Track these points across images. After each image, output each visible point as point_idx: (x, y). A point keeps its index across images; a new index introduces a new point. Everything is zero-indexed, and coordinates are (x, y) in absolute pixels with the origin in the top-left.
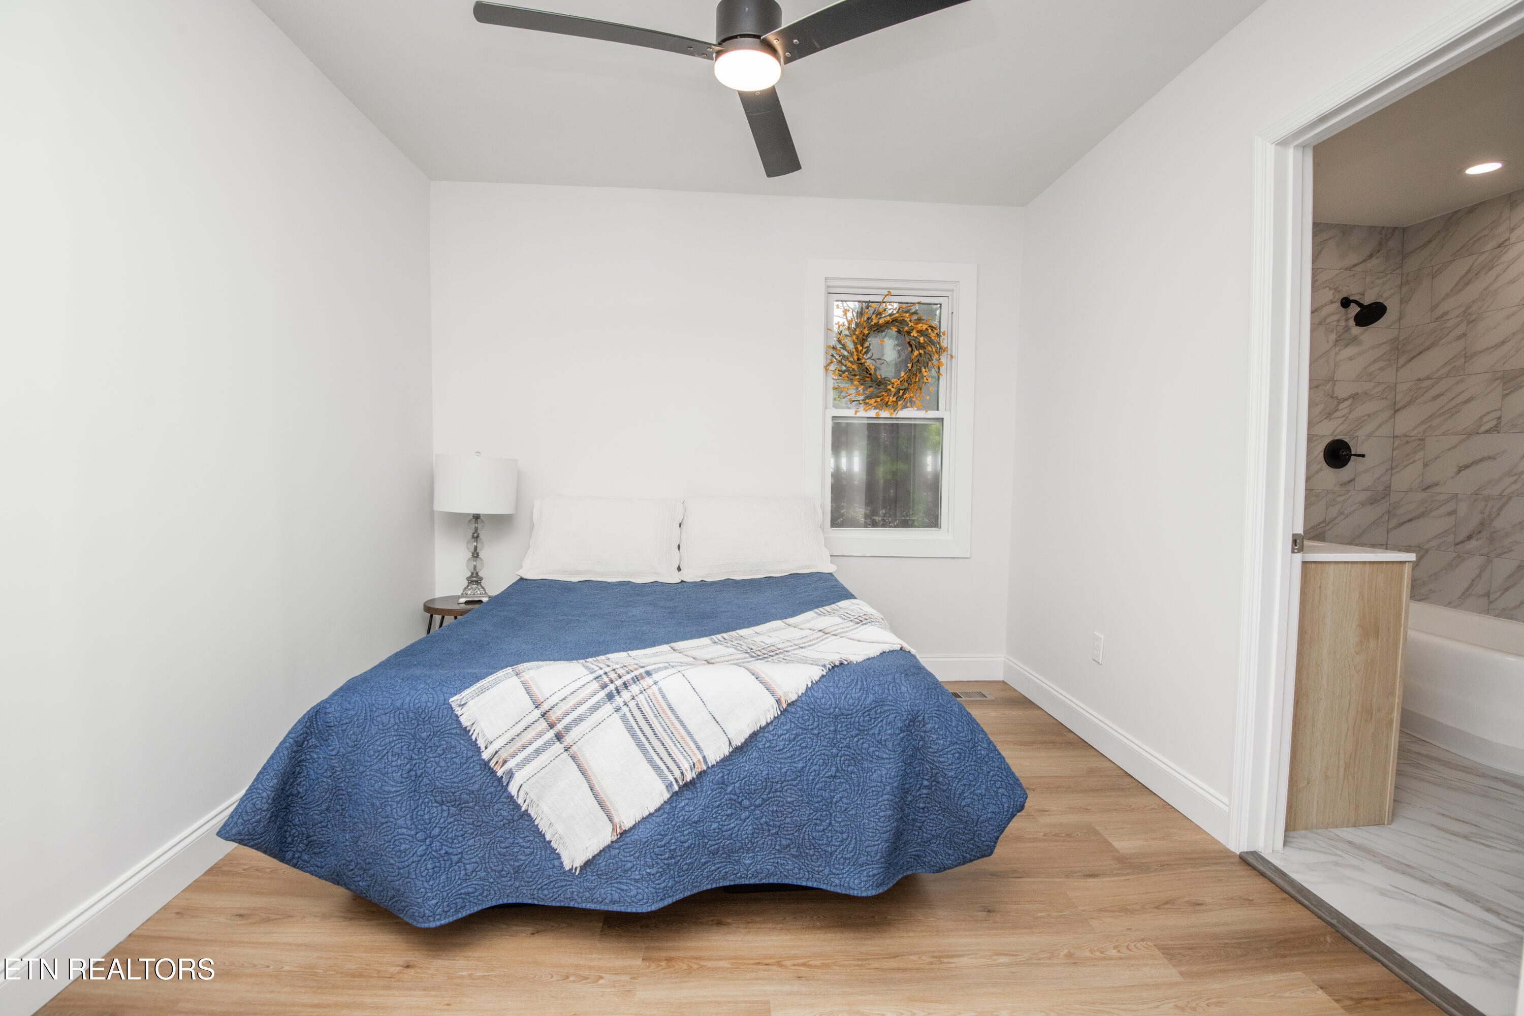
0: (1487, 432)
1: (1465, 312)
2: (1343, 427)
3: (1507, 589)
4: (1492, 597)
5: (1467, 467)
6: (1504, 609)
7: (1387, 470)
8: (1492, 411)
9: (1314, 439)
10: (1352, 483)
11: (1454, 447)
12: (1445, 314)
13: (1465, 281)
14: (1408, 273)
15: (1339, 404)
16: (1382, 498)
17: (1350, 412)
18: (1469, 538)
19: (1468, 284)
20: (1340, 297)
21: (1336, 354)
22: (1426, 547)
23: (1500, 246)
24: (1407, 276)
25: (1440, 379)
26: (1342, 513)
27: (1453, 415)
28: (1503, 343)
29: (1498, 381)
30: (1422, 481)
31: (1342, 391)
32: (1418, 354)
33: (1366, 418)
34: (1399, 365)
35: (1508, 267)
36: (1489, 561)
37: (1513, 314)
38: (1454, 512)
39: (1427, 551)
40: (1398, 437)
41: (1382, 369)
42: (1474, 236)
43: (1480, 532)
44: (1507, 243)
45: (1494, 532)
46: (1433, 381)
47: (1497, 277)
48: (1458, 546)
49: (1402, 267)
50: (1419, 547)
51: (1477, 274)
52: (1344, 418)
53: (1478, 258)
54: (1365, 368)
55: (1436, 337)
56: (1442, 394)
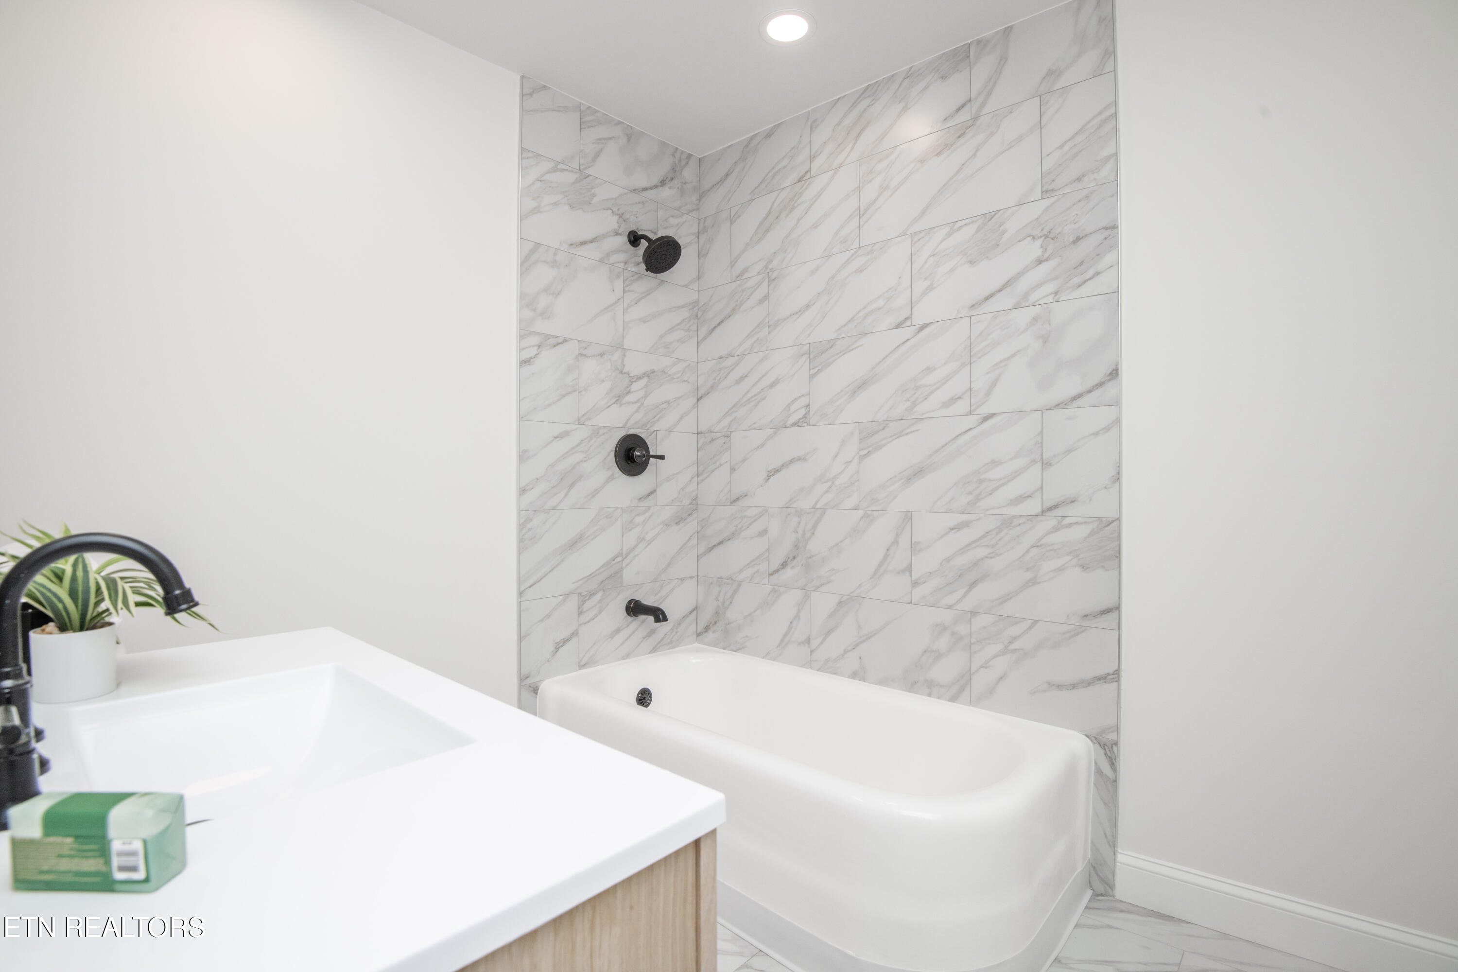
0: (796, 424)
1: (766, 267)
2: (638, 417)
3: (828, 633)
4: (814, 644)
5: (777, 471)
6: (827, 661)
7: (692, 478)
8: (800, 397)
9: (601, 432)
10: (653, 496)
11: (762, 445)
12: (745, 270)
13: (765, 228)
14: (706, 218)
15: (631, 383)
16: (689, 515)
17: (646, 397)
18: (784, 565)
19: (767, 231)
20: (626, 229)
21: (625, 311)
22: (740, 578)
23: (800, 180)
24: (704, 222)
25: (743, 355)
26: (643, 539)
27: (759, 402)
28: (808, 306)
29: (805, 357)
30: (730, 491)
31: (635, 365)
32: (719, 324)
33: (665, 405)
34: (699, 339)
35: (810, 207)
36: (807, 597)
37: (817, 268)
38: (765, 532)
39: (740, 584)
40: (702, 433)
41: (681, 341)
42: (773, 168)
43: (794, 558)
44: (808, 176)
45: (810, 558)
46: (737, 358)
47: (799, 220)
48: (772, 577)
49: (699, 209)
50: (732, 579)
51: (777, 218)
52: (639, 404)
53: (778, 195)
54: (661, 337)
55: (737, 301)
56: (746, 376)
